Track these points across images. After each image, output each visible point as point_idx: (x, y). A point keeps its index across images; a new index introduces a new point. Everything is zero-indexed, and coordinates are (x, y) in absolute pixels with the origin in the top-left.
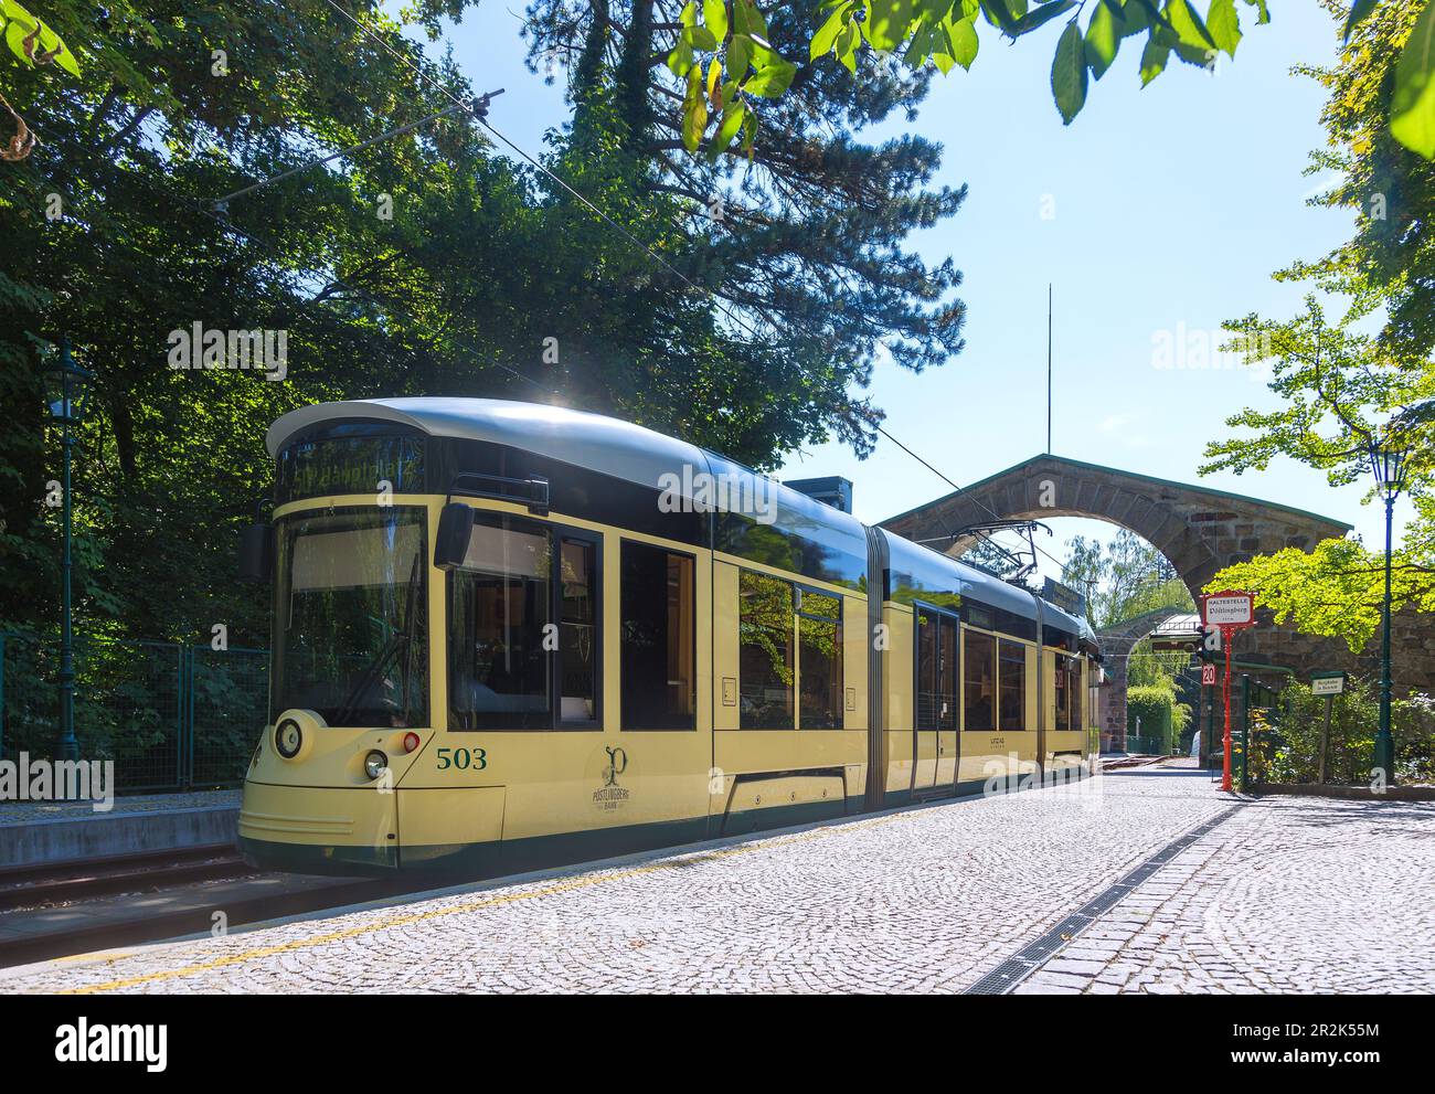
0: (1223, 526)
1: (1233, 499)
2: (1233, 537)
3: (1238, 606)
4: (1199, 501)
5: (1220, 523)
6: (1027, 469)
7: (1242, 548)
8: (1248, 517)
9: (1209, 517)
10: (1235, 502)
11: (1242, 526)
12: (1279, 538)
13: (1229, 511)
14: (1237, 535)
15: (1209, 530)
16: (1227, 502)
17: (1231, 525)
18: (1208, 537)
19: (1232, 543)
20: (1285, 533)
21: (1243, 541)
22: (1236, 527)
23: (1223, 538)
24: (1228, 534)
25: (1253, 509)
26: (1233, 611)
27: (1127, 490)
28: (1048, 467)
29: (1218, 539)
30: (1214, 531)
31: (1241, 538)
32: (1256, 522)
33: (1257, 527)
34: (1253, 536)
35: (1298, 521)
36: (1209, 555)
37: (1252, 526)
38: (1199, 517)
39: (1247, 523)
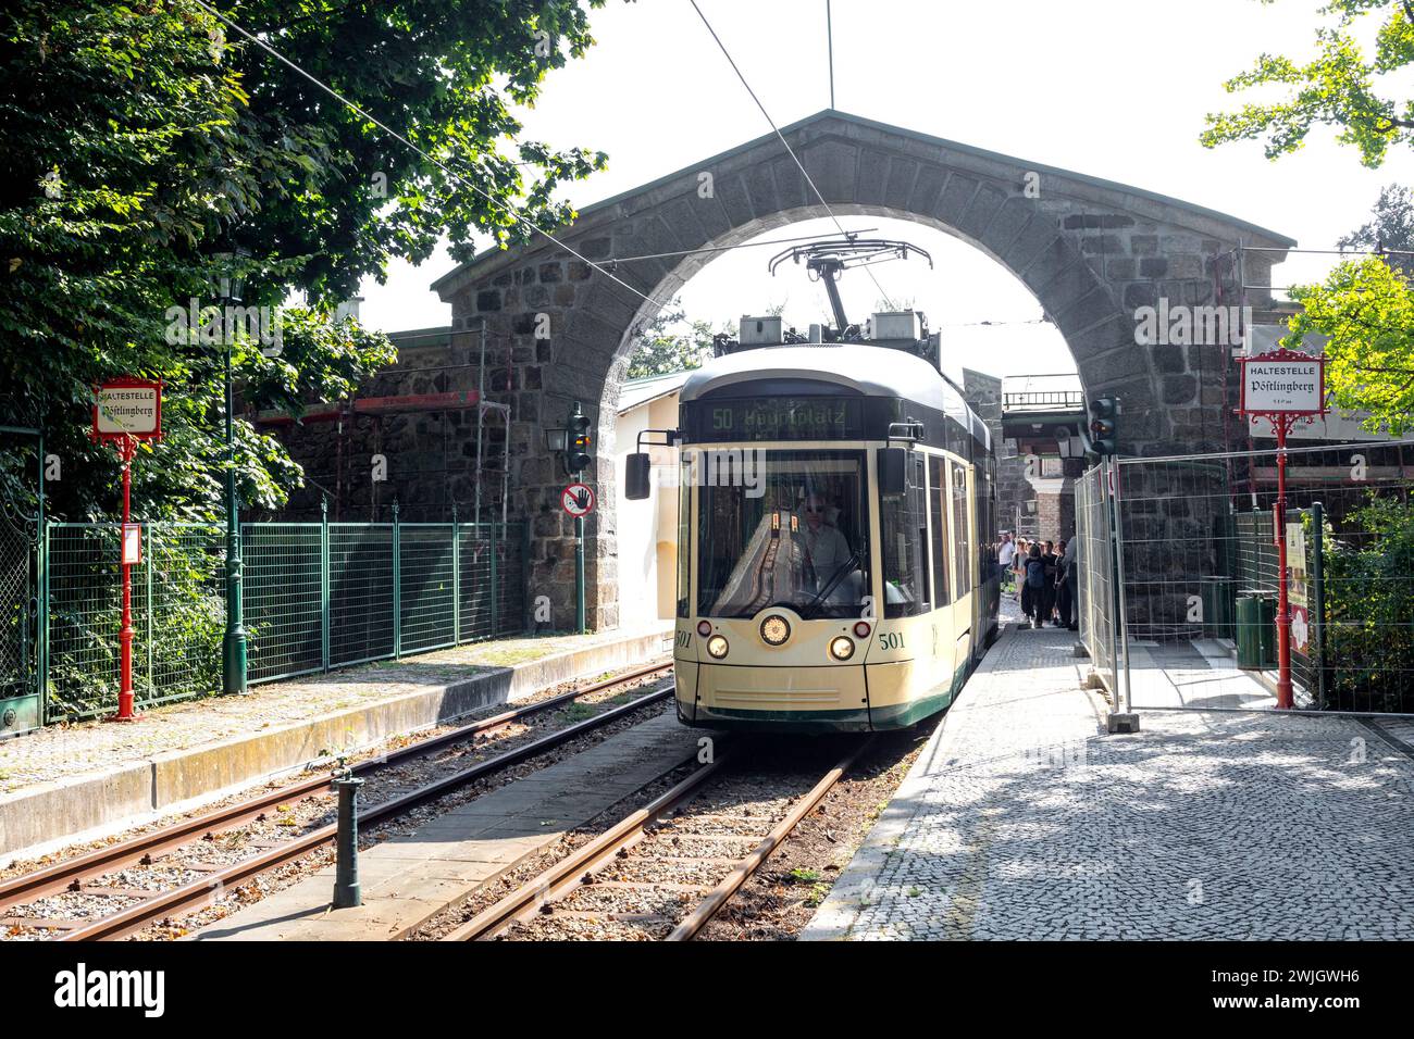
0: (1112, 236)
1: (1126, 194)
2: (1128, 253)
3: (1300, 379)
4: (1073, 197)
5: (1108, 232)
6: (802, 134)
7: (1142, 275)
8: (1150, 223)
9: (1092, 222)
10: (1129, 198)
11: (1141, 238)
12: (1194, 258)
13: (1120, 213)
14: (1135, 251)
15: (1091, 243)
16: (1119, 198)
17: (1125, 235)
18: (1093, 255)
19: (1127, 266)
20: (1203, 250)
21: (1143, 262)
22: (1133, 239)
23: (1114, 256)
24: (1122, 250)
25: (1156, 212)
26: (1291, 387)
27: (962, 173)
28: (835, 131)
29: (1107, 257)
30: (1102, 245)
31: (1139, 258)
32: (1161, 232)
33: (1164, 239)
34: (1158, 254)
35: (1220, 231)
36: (1095, 283)
37: (1155, 238)
38: (1075, 222)
39: (1149, 233)
